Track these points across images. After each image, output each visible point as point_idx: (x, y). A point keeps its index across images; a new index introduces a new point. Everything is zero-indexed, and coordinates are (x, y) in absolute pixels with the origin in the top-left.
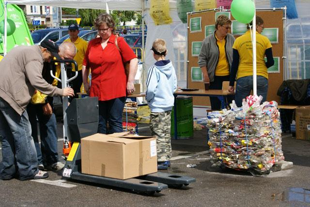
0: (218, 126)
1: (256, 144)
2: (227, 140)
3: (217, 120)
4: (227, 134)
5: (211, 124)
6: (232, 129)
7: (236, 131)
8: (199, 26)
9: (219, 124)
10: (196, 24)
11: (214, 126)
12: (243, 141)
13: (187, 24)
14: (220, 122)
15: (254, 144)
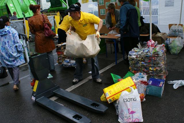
0: (135, 60)
1: (158, 70)
2: (141, 67)
3: (135, 57)
4: (140, 64)
5: (131, 58)
6: (144, 61)
7: (146, 63)
8: (103, 3)
9: (136, 59)
10: (101, 2)
11: (133, 59)
12: (150, 68)
13: (97, 2)
14: (136, 58)
15: (157, 70)
